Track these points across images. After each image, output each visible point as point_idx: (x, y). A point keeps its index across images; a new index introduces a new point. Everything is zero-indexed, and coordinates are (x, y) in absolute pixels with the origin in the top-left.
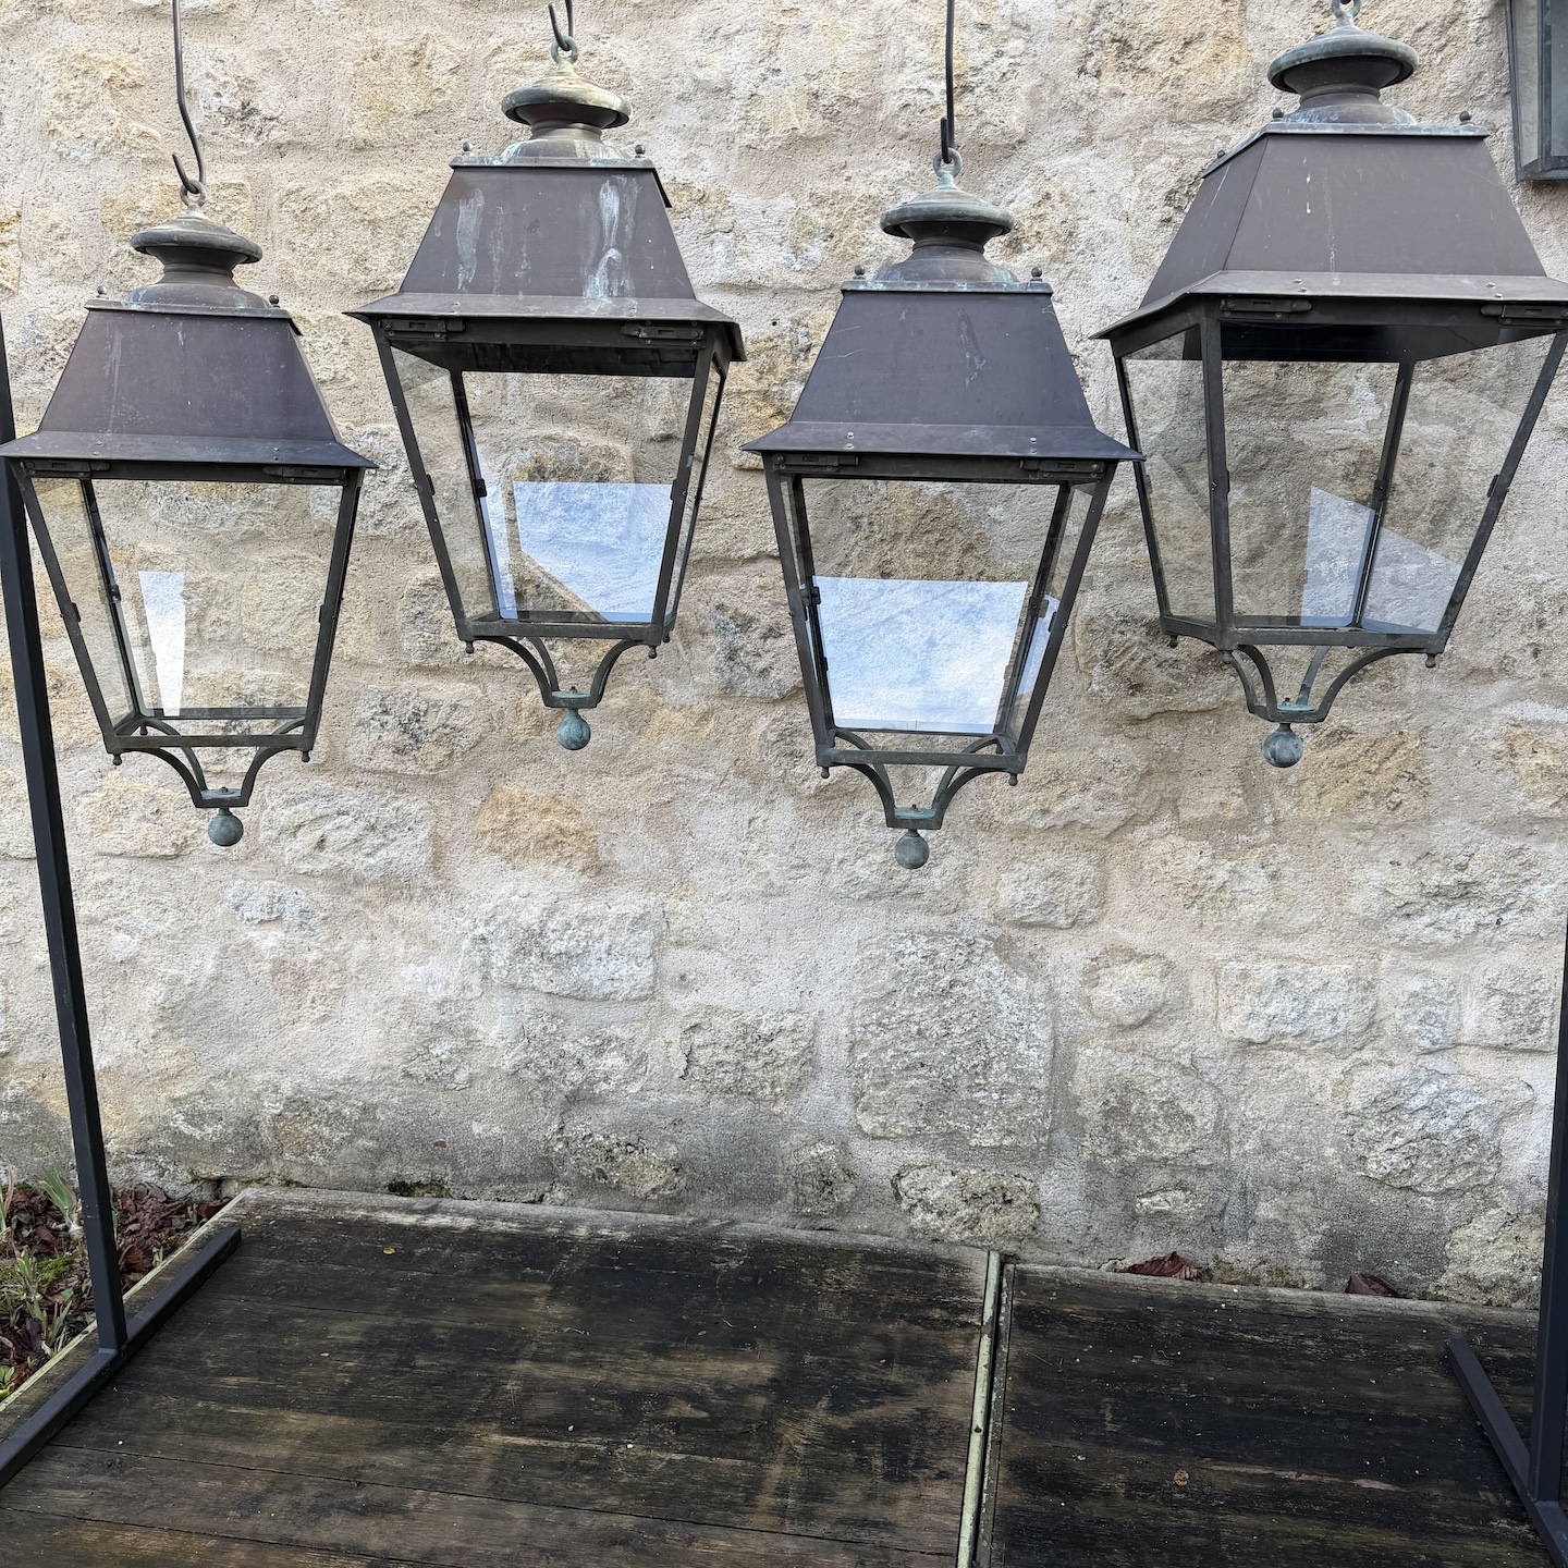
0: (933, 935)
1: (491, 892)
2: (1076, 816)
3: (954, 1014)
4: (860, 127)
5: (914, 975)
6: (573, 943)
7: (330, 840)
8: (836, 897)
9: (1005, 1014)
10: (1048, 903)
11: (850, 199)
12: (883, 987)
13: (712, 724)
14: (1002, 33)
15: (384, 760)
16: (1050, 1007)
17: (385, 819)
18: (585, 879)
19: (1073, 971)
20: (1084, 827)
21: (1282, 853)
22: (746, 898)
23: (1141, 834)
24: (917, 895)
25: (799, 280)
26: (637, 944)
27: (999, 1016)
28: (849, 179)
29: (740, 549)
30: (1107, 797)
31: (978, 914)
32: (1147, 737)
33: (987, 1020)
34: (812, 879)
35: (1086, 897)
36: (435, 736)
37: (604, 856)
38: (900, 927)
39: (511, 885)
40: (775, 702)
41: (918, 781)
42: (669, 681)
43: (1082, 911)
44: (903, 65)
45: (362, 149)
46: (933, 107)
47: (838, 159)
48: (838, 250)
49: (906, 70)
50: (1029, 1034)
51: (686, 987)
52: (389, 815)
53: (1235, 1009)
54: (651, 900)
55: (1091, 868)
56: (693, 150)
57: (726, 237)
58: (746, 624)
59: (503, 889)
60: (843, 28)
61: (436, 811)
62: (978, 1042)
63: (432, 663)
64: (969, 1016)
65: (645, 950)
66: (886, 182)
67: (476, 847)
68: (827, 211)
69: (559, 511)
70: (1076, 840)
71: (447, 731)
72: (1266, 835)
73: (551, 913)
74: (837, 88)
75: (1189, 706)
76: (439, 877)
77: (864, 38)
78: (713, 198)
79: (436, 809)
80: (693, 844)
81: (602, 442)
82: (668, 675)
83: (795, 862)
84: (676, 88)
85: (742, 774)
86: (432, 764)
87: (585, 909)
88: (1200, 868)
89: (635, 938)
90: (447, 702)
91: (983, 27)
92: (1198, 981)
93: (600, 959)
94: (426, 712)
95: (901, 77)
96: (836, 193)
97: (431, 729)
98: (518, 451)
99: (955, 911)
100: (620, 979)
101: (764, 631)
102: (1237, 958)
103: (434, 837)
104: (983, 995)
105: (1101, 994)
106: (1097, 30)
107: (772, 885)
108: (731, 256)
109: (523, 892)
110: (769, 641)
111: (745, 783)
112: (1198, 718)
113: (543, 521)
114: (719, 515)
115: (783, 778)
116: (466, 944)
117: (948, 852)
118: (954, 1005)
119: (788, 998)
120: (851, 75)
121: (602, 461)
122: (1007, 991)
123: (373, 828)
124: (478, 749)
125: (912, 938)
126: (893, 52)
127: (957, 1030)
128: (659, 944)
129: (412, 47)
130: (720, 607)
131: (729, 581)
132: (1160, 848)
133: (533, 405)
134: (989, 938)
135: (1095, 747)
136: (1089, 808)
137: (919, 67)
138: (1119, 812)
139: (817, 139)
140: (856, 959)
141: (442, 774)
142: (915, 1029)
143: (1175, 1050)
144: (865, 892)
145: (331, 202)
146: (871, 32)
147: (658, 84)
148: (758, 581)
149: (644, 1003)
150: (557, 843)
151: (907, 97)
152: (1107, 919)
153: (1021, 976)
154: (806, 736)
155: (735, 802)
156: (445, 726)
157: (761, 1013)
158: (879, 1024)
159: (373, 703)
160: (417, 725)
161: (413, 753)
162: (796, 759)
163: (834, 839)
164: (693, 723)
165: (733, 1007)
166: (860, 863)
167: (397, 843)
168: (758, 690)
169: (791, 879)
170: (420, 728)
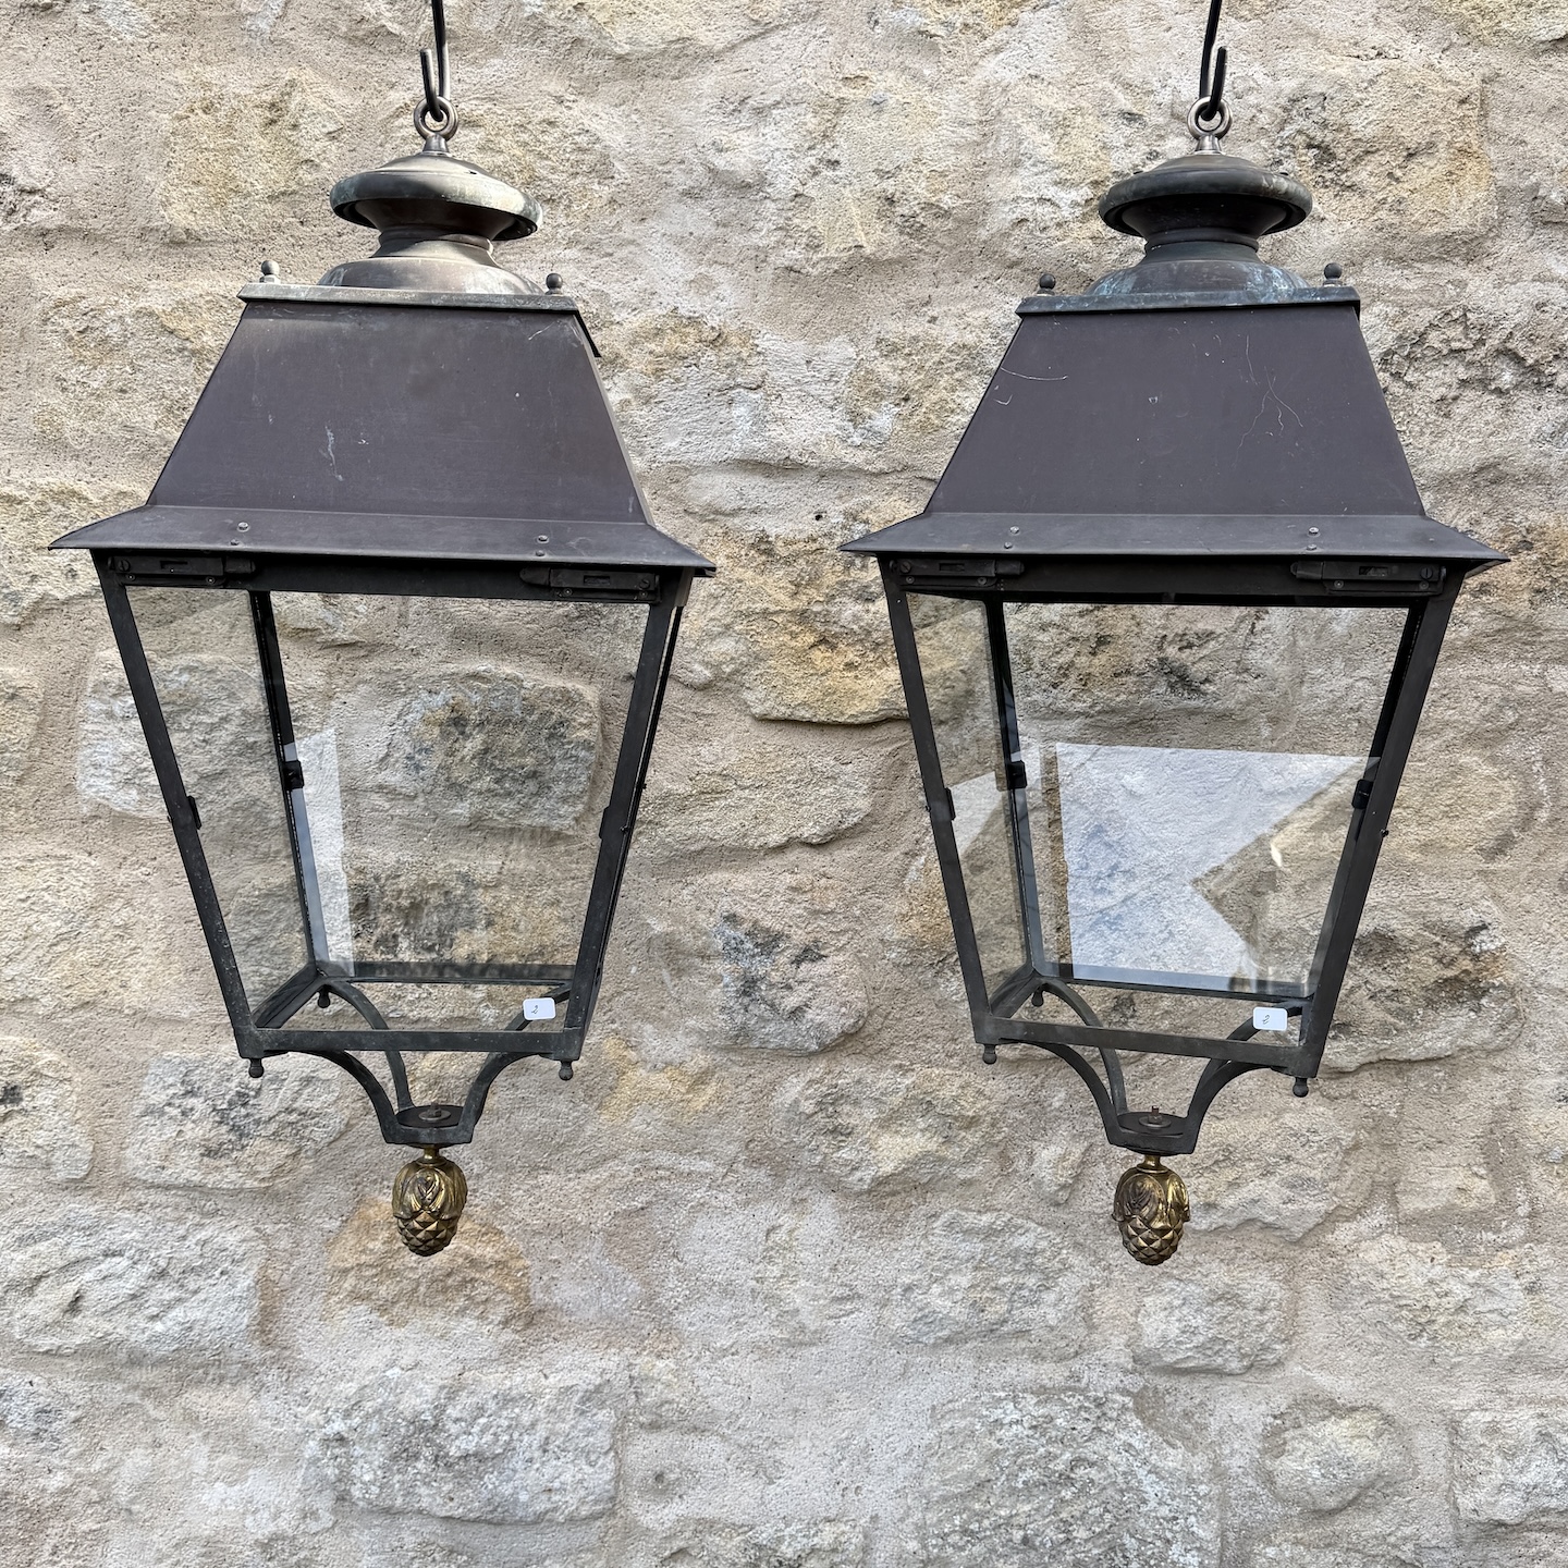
0: (1044, 1393)
1: (354, 1364)
2: (1257, 1211)
3: (1077, 1510)
4: (951, 249)
5: (1017, 1455)
6: (488, 1438)
7: (91, 1297)
8: (900, 1342)
9: (1153, 1504)
10: (1214, 1340)
11: (936, 348)
12: (971, 1475)
13: (711, 1090)
14: (1157, 127)
15: (187, 1168)
16: (1216, 1490)
17: (181, 1260)
18: (507, 1336)
19: (1248, 1434)
20: (1268, 1226)
21: (1543, 1256)
22: (762, 1350)
23: (1343, 1234)
24: (1021, 1334)
25: (858, 458)
26: (589, 1432)
27: (1144, 1509)
28: (933, 320)
29: (762, 835)
30: (1298, 1184)
31: (1110, 1357)
32: (1353, 1096)
33: (1124, 1518)
34: (863, 1317)
35: (1270, 1328)
36: (273, 1127)
37: (539, 1297)
38: (995, 1382)
39: (387, 1350)
40: (811, 1055)
41: (1021, 1164)
42: (649, 1028)
43: (1265, 1349)
44: (1017, 164)
45: (181, 244)
46: (1059, 225)
47: (918, 291)
48: (915, 419)
49: (1021, 171)
50: (1189, 1533)
51: (663, 1492)
52: (189, 1252)
53: (1479, 1479)
54: (612, 1361)
55: (1274, 1286)
56: (703, 269)
57: (753, 396)
58: (769, 942)
59: (374, 1358)
60: (931, 108)
61: (267, 1242)
62: (1112, 1549)
64: (1098, 1511)
65: (602, 1439)
66: (988, 325)
67: (330, 1295)
68: (902, 363)
69: (486, 782)
70: (1252, 1247)
71: (293, 1117)
72: (1518, 1232)
73: (452, 1393)
74: (921, 190)
75: (1414, 1053)
76: (268, 1345)
77: (962, 124)
78: (734, 340)
79: (266, 1238)
80: (679, 1271)
81: (556, 682)
82: (647, 1019)
83: (838, 1292)
84: (681, 181)
85: (755, 1162)
86: (264, 1170)
87: (508, 1383)
88: (1431, 1282)
89: (586, 1423)
90: (294, 1074)
91: (1131, 117)
92: (1429, 1442)
93: (530, 1460)
94: (258, 1091)
95: (1015, 180)
96: (915, 339)
97: (266, 1115)
98: (424, 695)
99: (1077, 1353)
100: (562, 1490)
101: (797, 952)
102: (1481, 1407)
103: (264, 1284)
104: (1120, 1479)
105: (1288, 1465)
106: (1289, 130)
107: (802, 1328)
108: (759, 422)
109: (406, 1361)
110: (803, 966)
111: (761, 1175)
112: (1424, 1069)
113: (461, 797)
114: (730, 785)
115: (821, 1166)
116: (312, 1447)
117: (1066, 1267)
118: (1077, 1496)
119: (821, 1499)
120: (943, 174)
121: (557, 710)
122: (1154, 1471)
123: (163, 1274)
124: (342, 1144)
125: (1015, 1400)
126: (1004, 144)
127: (1081, 1533)
128: (622, 1429)
129: (267, 97)
130: (732, 919)
131: (743, 880)
132: (1374, 1254)
133: (449, 628)
134: (1125, 1392)
135: (1280, 1113)
136: (1274, 1200)
137: (1041, 167)
138: (1316, 1206)
139: (890, 262)
140: (930, 1435)
141: (280, 1184)
142: (1018, 1535)
143: (1392, 1539)
144: (946, 1333)
145: (128, 320)
146: (974, 116)
147: (651, 172)
148: (789, 879)
149: (598, 1523)
150: (464, 1282)
151: (1025, 209)
152: (1297, 1358)
153: (1173, 1446)
154: (856, 1103)
155: (747, 1203)
156: (289, 1111)
157: (782, 1526)
158: (965, 1531)
159: (171, 1080)
160: (243, 1111)
161: (235, 1154)
162: (840, 1138)
163: (897, 1255)
164: (683, 1090)
165: (739, 1519)
166: (936, 1289)
167: (201, 1296)
168: (785, 1039)
169: (831, 1318)
170: (247, 1115)
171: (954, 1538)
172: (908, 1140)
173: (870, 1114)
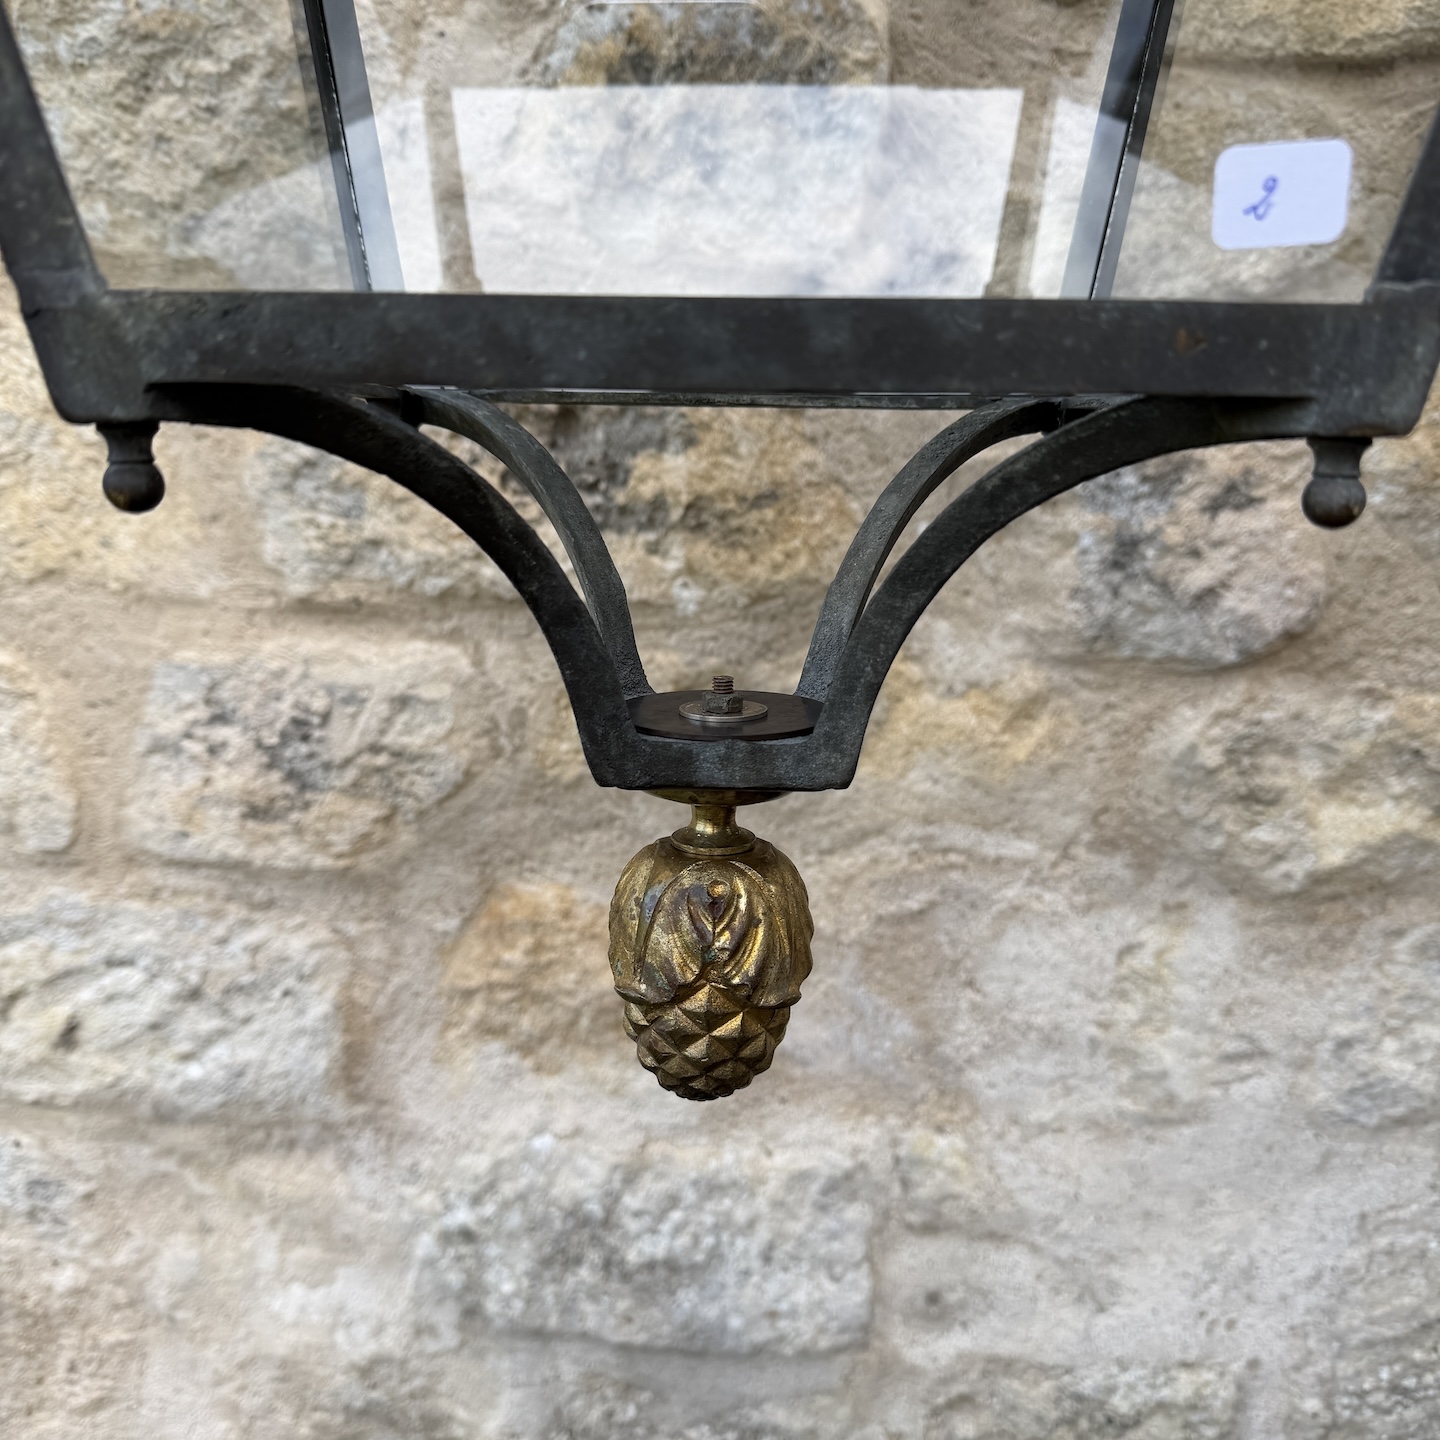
1: (485, 1127)
6: (684, 1239)
7: (91, 1027)
8: (1321, 1121)
15: (220, 836)
17: (222, 974)
26: (833, 1236)
34: (1264, 1085)
36: (351, 774)
39: (533, 1110)
40: (1220, 671)
51: (938, 1317)
52: (233, 962)
54: (870, 1136)
58: (1167, 475)
59: (513, 1120)
61: (349, 949)
63: (341, 592)
65: (852, 1246)
67: (448, 1025)
71: (382, 760)
73: (631, 1174)
76: (357, 1098)
79: (350, 943)
83: (1231, 1046)
86: (341, 841)
87: (713, 1164)
89: (828, 1223)
90: (381, 691)
93: (747, 1271)
94: (326, 717)
97: (338, 755)
100: (793, 1314)
101: (1213, 492)
103: (347, 1012)
107: (1171, 1100)
109: (563, 1124)
110: (1225, 517)
123: (194, 995)
124: (459, 802)
128: (881, 1231)
140: (1353, 1254)
141: (367, 863)
149: (842, 1359)
154: (1290, 751)
155: (1088, 908)
156: (375, 749)
157: (1115, 1370)
158: (1394, 1388)
159: (187, 697)
160: (304, 749)
161: (295, 816)
162: (1259, 808)
163: (1330, 993)
164: (995, 726)
165: (1051, 1357)
166: (1390, 1045)
167: (255, 1026)
168: (1179, 643)
169: (1216, 1084)
170: (311, 756)
171: (1377, 1398)
172: (1371, 813)
173: (1311, 770)
